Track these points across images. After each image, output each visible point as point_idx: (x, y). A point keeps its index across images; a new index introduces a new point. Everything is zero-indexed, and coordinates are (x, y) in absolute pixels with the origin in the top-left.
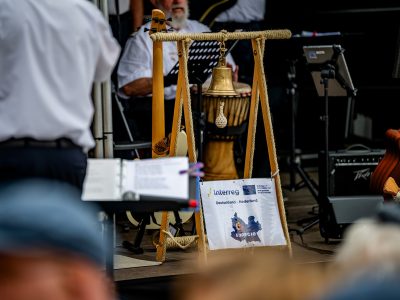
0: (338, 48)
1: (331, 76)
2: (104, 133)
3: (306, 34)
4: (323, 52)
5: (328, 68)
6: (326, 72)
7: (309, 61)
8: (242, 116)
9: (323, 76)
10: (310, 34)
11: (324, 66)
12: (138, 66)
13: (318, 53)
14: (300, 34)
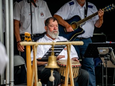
0: (110, 49)
1: (108, 60)
2: (10, 82)
3: (107, 42)
4: (105, 50)
5: (107, 56)
6: (106, 58)
7: (100, 54)
8: (77, 74)
9: (105, 60)
10: (109, 42)
11: (106, 55)
12: (38, 53)
13: (103, 50)
14: (105, 42)
